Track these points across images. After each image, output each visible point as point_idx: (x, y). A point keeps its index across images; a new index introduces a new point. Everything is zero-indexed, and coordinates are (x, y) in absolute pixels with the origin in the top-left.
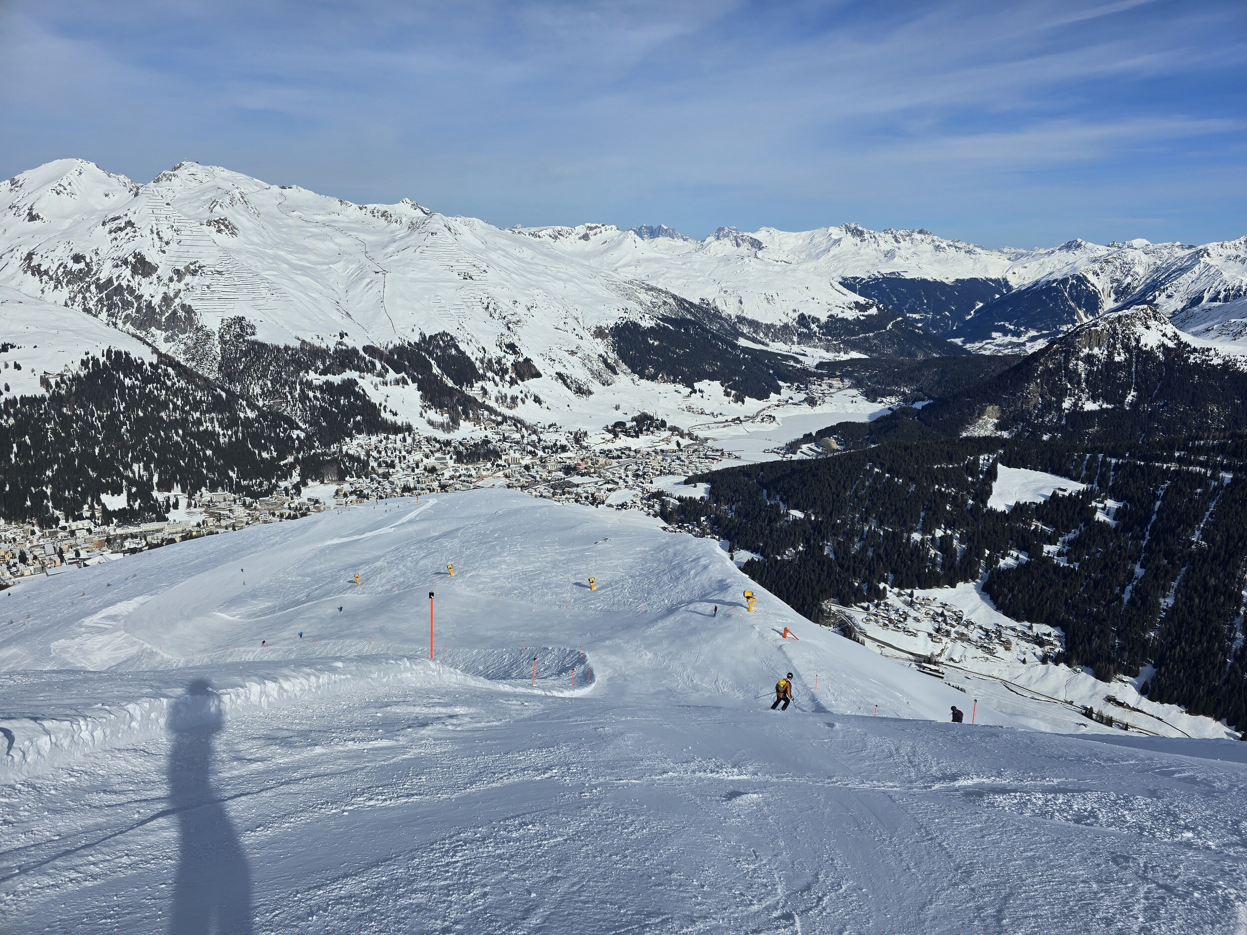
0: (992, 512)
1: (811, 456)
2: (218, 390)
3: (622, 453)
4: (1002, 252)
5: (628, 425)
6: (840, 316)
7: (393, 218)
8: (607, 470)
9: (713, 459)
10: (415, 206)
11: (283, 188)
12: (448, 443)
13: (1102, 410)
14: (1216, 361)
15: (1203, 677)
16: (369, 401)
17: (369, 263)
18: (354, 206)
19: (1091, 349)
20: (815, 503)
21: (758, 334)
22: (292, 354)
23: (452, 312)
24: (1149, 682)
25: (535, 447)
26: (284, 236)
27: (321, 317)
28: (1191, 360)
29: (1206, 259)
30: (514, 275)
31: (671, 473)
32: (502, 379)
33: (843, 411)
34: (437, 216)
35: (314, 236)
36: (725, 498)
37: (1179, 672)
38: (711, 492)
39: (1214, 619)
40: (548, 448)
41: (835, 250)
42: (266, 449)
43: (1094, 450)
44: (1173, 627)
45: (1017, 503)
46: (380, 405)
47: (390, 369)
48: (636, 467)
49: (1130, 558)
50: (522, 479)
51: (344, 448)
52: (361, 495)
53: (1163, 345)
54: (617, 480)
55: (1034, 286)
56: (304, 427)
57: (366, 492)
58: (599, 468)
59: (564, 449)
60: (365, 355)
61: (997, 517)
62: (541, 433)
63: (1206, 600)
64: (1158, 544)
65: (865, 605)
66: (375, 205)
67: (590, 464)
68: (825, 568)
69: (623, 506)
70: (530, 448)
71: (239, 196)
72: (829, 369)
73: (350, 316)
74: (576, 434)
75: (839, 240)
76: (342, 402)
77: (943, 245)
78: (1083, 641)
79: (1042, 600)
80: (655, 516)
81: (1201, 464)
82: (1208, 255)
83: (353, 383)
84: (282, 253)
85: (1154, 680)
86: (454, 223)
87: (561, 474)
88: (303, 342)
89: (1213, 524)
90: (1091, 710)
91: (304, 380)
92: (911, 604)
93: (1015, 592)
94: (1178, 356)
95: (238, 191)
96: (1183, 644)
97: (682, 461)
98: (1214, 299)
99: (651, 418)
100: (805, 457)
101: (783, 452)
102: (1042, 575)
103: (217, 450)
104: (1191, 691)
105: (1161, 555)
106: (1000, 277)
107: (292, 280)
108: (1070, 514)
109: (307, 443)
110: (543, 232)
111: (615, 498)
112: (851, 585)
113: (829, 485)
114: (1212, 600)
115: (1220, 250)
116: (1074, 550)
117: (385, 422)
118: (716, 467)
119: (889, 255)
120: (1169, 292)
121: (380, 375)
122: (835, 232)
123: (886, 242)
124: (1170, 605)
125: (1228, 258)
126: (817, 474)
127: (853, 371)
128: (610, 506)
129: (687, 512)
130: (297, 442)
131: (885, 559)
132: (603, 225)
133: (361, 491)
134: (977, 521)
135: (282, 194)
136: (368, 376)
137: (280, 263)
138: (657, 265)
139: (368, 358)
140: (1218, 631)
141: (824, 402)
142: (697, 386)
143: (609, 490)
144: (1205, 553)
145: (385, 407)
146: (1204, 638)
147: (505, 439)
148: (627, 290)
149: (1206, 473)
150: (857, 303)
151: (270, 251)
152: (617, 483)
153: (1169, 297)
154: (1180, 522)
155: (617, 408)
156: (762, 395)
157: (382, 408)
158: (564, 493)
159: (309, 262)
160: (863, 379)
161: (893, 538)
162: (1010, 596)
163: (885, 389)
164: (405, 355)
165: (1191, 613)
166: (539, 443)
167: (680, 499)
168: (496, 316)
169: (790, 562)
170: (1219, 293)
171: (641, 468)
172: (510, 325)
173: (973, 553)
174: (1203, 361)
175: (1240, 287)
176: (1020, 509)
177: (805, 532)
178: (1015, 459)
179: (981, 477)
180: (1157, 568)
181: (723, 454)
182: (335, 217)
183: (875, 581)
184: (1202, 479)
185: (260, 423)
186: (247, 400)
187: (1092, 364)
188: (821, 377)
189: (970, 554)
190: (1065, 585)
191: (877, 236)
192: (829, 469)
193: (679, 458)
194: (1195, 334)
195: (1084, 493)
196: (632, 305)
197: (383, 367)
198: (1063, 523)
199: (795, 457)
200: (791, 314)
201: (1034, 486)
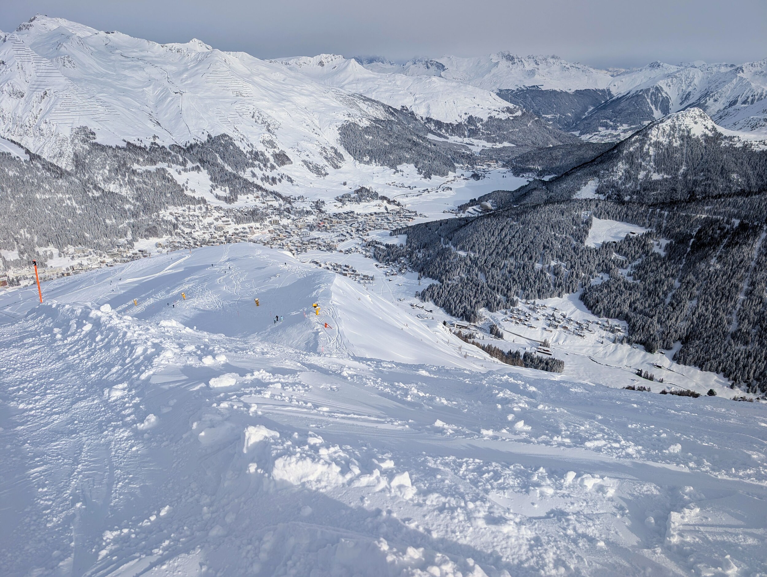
0: (587, 248)
1: (475, 214)
3: (348, 215)
4: (608, 70)
5: (353, 196)
6: (497, 117)
7: (186, 54)
8: (338, 227)
9: (409, 218)
11: (108, 33)
13: (663, 180)
14: (739, 145)
16: (176, 183)
17: (171, 86)
18: (158, 45)
19: (658, 138)
20: (474, 246)
21: (441, 131)
23: (229, 120)
24: (678, 353)
25: (289, 212)
27: (140, 125)
28: (723, 145)
29: (741, 74)
30: (271, 92)
31: (381, 228)
32: (265, 165)
33: (497, 183)
34: (217, 51)
38: (407, 241)
39: (720, 313)
40: (298, 213)
41: (494, 70)
44: (695, 319)
45: (604, 242)
46: (183, 185)
47: (188, 160)
48: (358, 225)
49: (672, 276)
50: (281, 235)
51: (161, 216)
53: (705, 134)
54: (345, 234)
55: (628, 94)
56: (132, 202)
58: (333, 226)
59: (309, 213)
60: (171, 151)
61: (591, 252)
62: (293, 202)
63: (717, 301)
64: (690, 267)
65: (504, 311)
66: (172, 44)
67: (326, 223)
68: (479, 288)
69: (348, 251)
70: (285, 213)
72: (489, 155)
73: (159, 124)
74: (317, 202)
75: (497, 63)
76: (157, 184)
77: (567, 66)
78: (639, 329)
79: (616, 304)
80: (370, 257)
81: (721, 214)
82: (743, 71)
83: (164, 171)
84: (110, 81)
85: (681, 351)
86: (228, 56)
87: (308, 231)
88: (129, 143)
89: (725, 253)
90: (642, 371)
91: (131, 170)
92: (533, 309)
94: (714, 142)
97: (389, 220)
98: (744, 103)
99: (368, 191)
100: (470, 215)
101: (456, 212)
102: (616, 288)
105: (691, 274)
106: (605, 88)
107: (118, 99)
108: (637, 249)
110: (292, 61)
111: (343, 246)
112: (495, 298)
113: (483, 234)
114: (720, 302)
115: (751, 68)
116: (637, 272)
117: (187, 197)
118: (411, 223)
119: (532, 73)
120: (715, 97)
121: (182, 165)
122: (495, 58)
123: (529, 65)
125: (756, 73)
127: (504, 155)
130: (128, 212)
131: (518, 281)
132: (333, 55)
134: (578, 255)
135: (107, 38)
136: (174, 166)
137: (109, 87)
138: (371, 83)
139: (173, 153)
141: (485, 177)
142: (399, 167)
143: (340, 241)
144: (718, 272)
145: (187, 187)
147: (268, 207)
148: (350, 101)
149: (723, 220)
150: (508, 108)
151: (101, 79)
152: (345, 236)
153: (715, 101)
155: (345, 184)
156: (443, 174)
157: (185, 187)
158: (309, 243)
159: (129, 87)
160: (510, 161)
161: (523, 267)
163: (525, 168)
165: (706, 310)
166: (292, 209)
167: (387, 246)
168: (260, 122)
169: (457, 285)
170: (748, 98)
171: (361, 225)
172: (270, 128)
174: (730, 145)
175: (762, 93)
176: (605, 246)
177: (467, 265)
178: (604, 214)
179: (582, 226)
180: (688, 282)
181: (416, 215)
182: (145, 53)
183: (511, 296)
184: (720, 224)
185: (103, 200)
186: (93, 184)
187: (658, 148)
188: (483, 160)
189: (572, 276)
190: (630, 294)
191: (523, 60)
193: (386, 218)
194: (726, 127)
195: (647, 235)
196: (354, 111)
197: (184, 159)
198: (631, 255)
199: (463, 216)
200: (463, 116)
201: (614, 232)
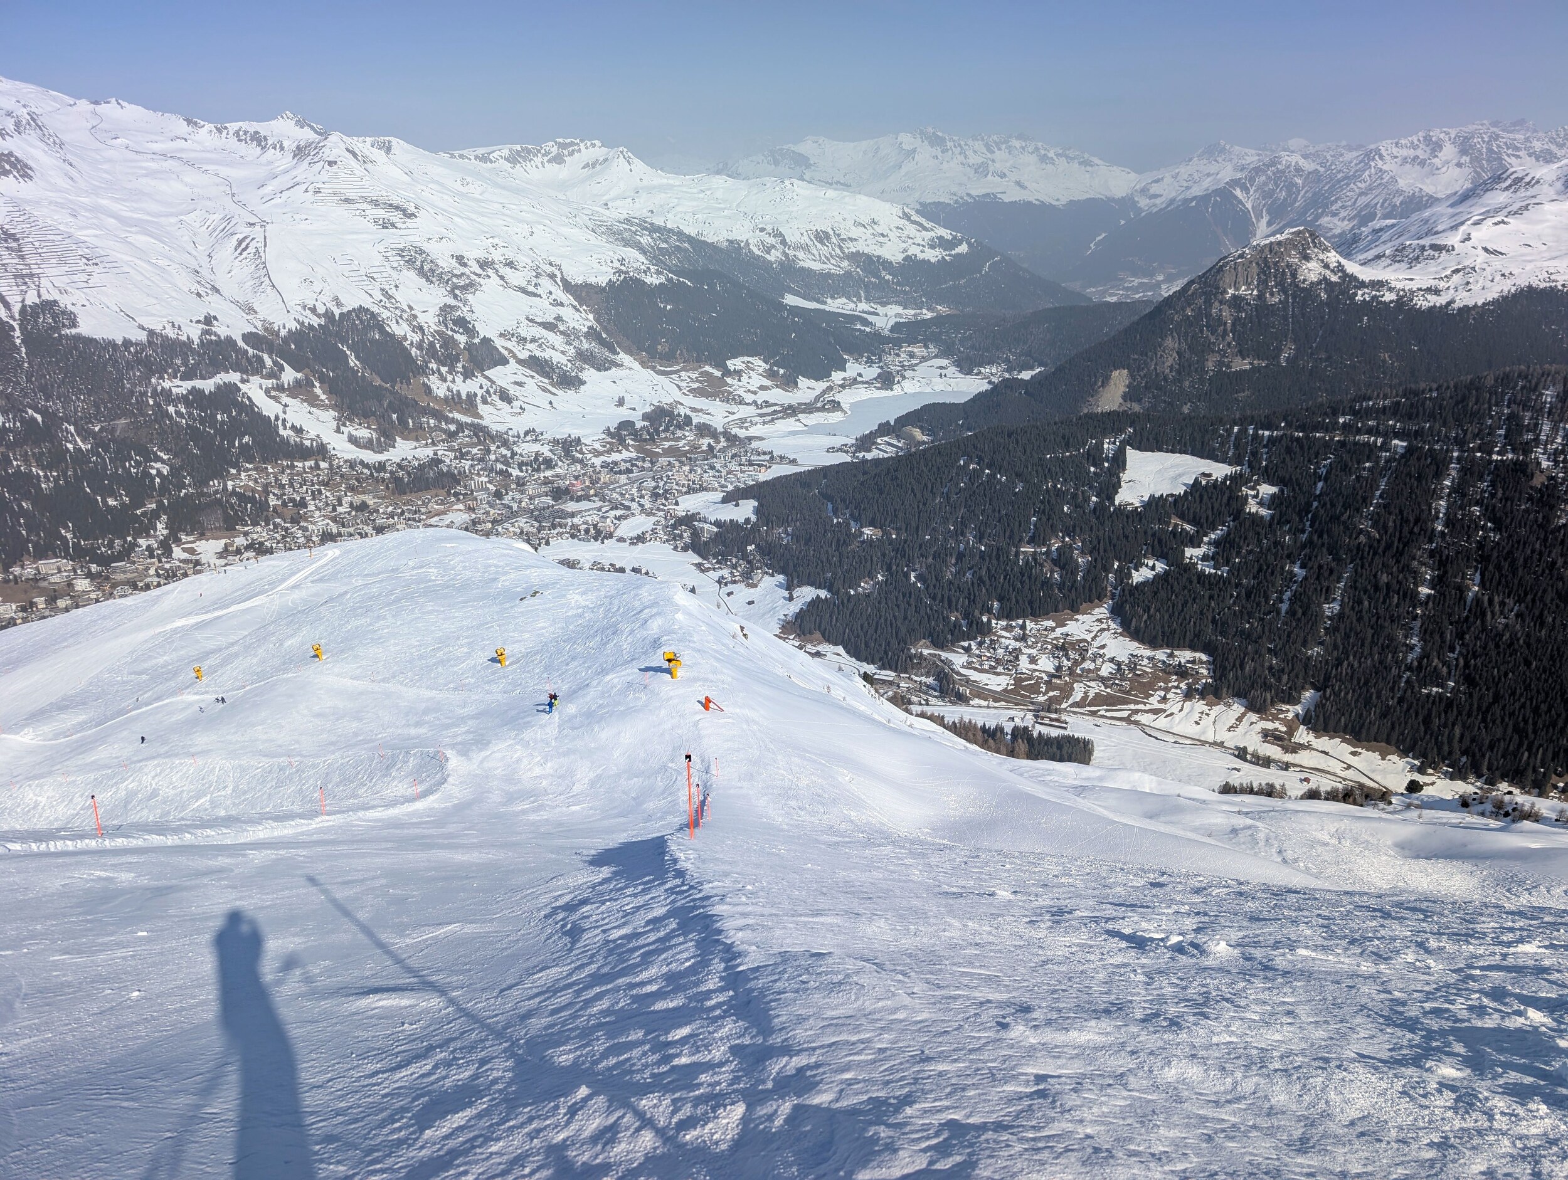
0: (1120, 510)
1: (890, 452)
2: (30, 411)
3: (633, 465)
5: (639, 425)
6: (920, 257)
7: (270, 142)
8: (614, 489)
9: (759, 465)
10: (301, 124)
11: (96, 103)
12: (381, 467)
13: (1254, 369)
14: (1389, 297)
15: (1374, 697)
16: (260, 414)
17: (239, 210)
18: (210, 126)
19: (1237, 289)
20: (896, 516)
21: (810, 287)
22: (137, 352)
24: (1312, 709)
25: (507, 464)
26: (105, 176)
27: (174, 294)
28: (1359, 298)
29: (1378, 162)
30: (456, 219)
31: (702, 489)
32: (452, 370)
33: (928, 390)
34: (335, 137)
35: (151, 174)
36: (778, 518)
37: (1347, 694)
38: (757, 511)
39: (1386, 624)
40: (526, 464)
41: (908, 166)
42: (113, 494)
43: (1243, 422)
44: (1339, 639)
45: (1152, 497)
46: (277, 418)
47: (285, 365)
48: (654, 484)
49: (1289, 556)
50: (492, 512)
51: (230, 484)
52: (261, 550)
53: (1325, 278)
54: (627, 503)
55: (1168, 206)
56: (165, 457)
57: (267, 544)
58: (601, 488)
59: (549, 464)
60: (246, 347)
61: (1128, 517)
62: (514, 443)
63: (1377, 601)
64: (1320, 536)
65: (965, 644)
66: (240, 124)
67: (587, 484)
68: (912, 601)
70: (499, 466)
71: (29, 117)
72: (906, 333)
73: (218, 291)
74: (565, 442)
75: (914, 150)
76: (219, 417)
77: (1051, 154)
78: (1234, 665)
79: (1185, 619)
80: (685, 549)
81: (1370, 431)
82: (1381, 157)
83: (232, 389)
84: (104, 202)
85: (1319, 706)
86: (360, 145)
87: (549, 501)
88: (151, 333)
89: (1385, 506)
90: (1245, 750)
91: (159, 388)
92: (1023, 638)
93: (1152, 610)
94: (1342, 293)
95: (25, 111)
96: (1351, 658)
97: (718, 471)
99: (670, 414)
100: (881, 455)
101: (853, 449)
102: (1185, 587)
103: (38, 498)
104: (1361, 715)
105: (1324, 550)
106: (1125, 195)
107: (124, 241)
108: (1216, 506)
109: (173, 480)
110: (495, 154)
111: (627, 528)
112: (946, 619)
113: (913, 491)
114: (1384, 602)
115: (1395, 151)
116: (1223, 550)
117: (285, 442)
118: (764, 476)
119: (981, 170)
120: (1334, 208)
121: (272, 375)
122: (907, 140)
123: (976, 154)
124: (1335, 612)
125: (1405, 160)
126: (897, 478)
127: (941, 333)
128: (621, 540)
129: (728, 541)
130: (158, 480)
131: (988, 582)
132: (582, 141)
133: (261, 544)
134: (1102, 524)
135: (94, 113)
136: (256, 380)
137: (103, 217)
138: (663, 195)
139: (250, 351)
140: (1391, 638)
141: (904, 378)
142: (731, 364)
143: (618, 518)
144: (1375, 544)
145: (284, 420)
146: (1375, 649)
147: (462, 456)
148: (621, 235)
149: (1375, 442)
150: (941, 238)
151: (85, 200)
152: (628, 508)
153: (1334, 215)
154: (1345, 507)
155: (621, 402)
156: (820, 374)
157: (280, 423)
158: (554, 527)
159: (149, 214)
160: (954, 343)
161: (998, 553)
162: (1145, 617)
163: (982, 355)
164: (305, 344)
165: (1359, 619)
166: (512, 457)
167: (717, 523)
168: (435, 279)
169: (868, 596)
171: (661, 484)
172: (457, 292)
173: (1099, 566)
174: (1374, 298)
175: (1421, 195)
176: (1155, 504)
177: (884, 555)
178: (1148, 439)
179: (1106, 465)
180: (1320, 567)
181: (772, 458)
182: (181, 144)
183: (977, 613)
184: (1371, 451)
185: (98, 455)
186: (75, 425)
187: (1239, 309)
188: (898, 343)
189: (1095, 567)
190: (1211, 597)
191: (962, 143)
192: (912, 469)
193: (712, 468)
194: (1364, 264)
195: (1233, 478)
196: (632, 254)
197: (275, 363)
198: (1207, 518)
199: (869, 456)
201: (1171, 473)
